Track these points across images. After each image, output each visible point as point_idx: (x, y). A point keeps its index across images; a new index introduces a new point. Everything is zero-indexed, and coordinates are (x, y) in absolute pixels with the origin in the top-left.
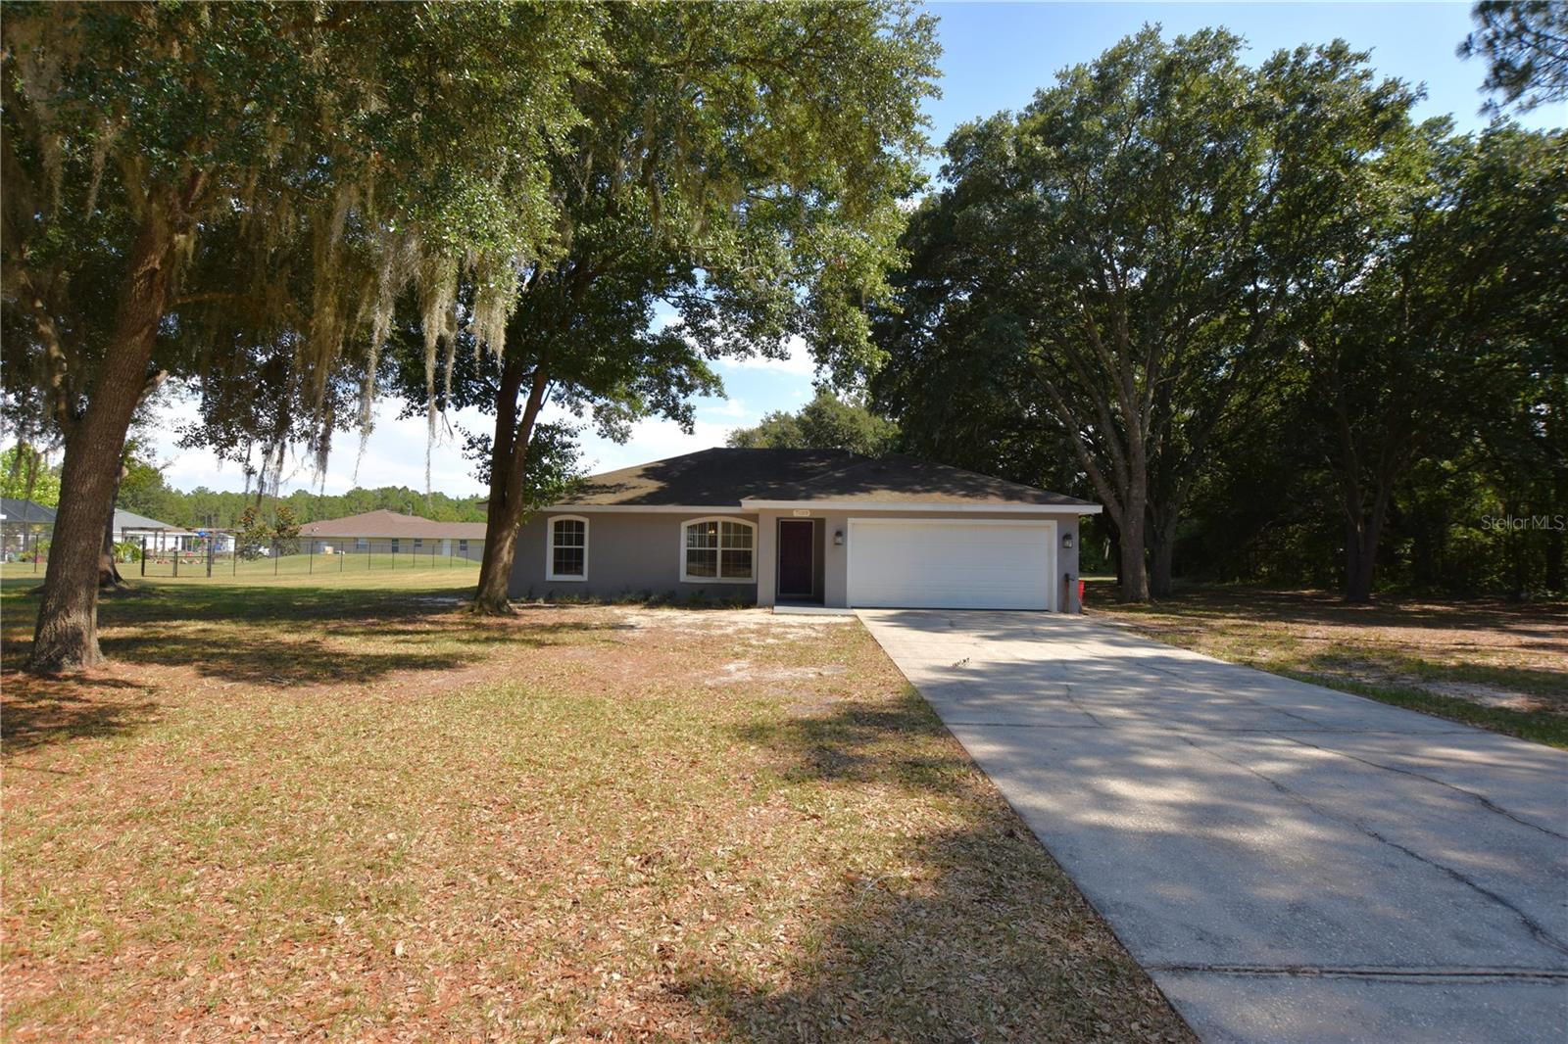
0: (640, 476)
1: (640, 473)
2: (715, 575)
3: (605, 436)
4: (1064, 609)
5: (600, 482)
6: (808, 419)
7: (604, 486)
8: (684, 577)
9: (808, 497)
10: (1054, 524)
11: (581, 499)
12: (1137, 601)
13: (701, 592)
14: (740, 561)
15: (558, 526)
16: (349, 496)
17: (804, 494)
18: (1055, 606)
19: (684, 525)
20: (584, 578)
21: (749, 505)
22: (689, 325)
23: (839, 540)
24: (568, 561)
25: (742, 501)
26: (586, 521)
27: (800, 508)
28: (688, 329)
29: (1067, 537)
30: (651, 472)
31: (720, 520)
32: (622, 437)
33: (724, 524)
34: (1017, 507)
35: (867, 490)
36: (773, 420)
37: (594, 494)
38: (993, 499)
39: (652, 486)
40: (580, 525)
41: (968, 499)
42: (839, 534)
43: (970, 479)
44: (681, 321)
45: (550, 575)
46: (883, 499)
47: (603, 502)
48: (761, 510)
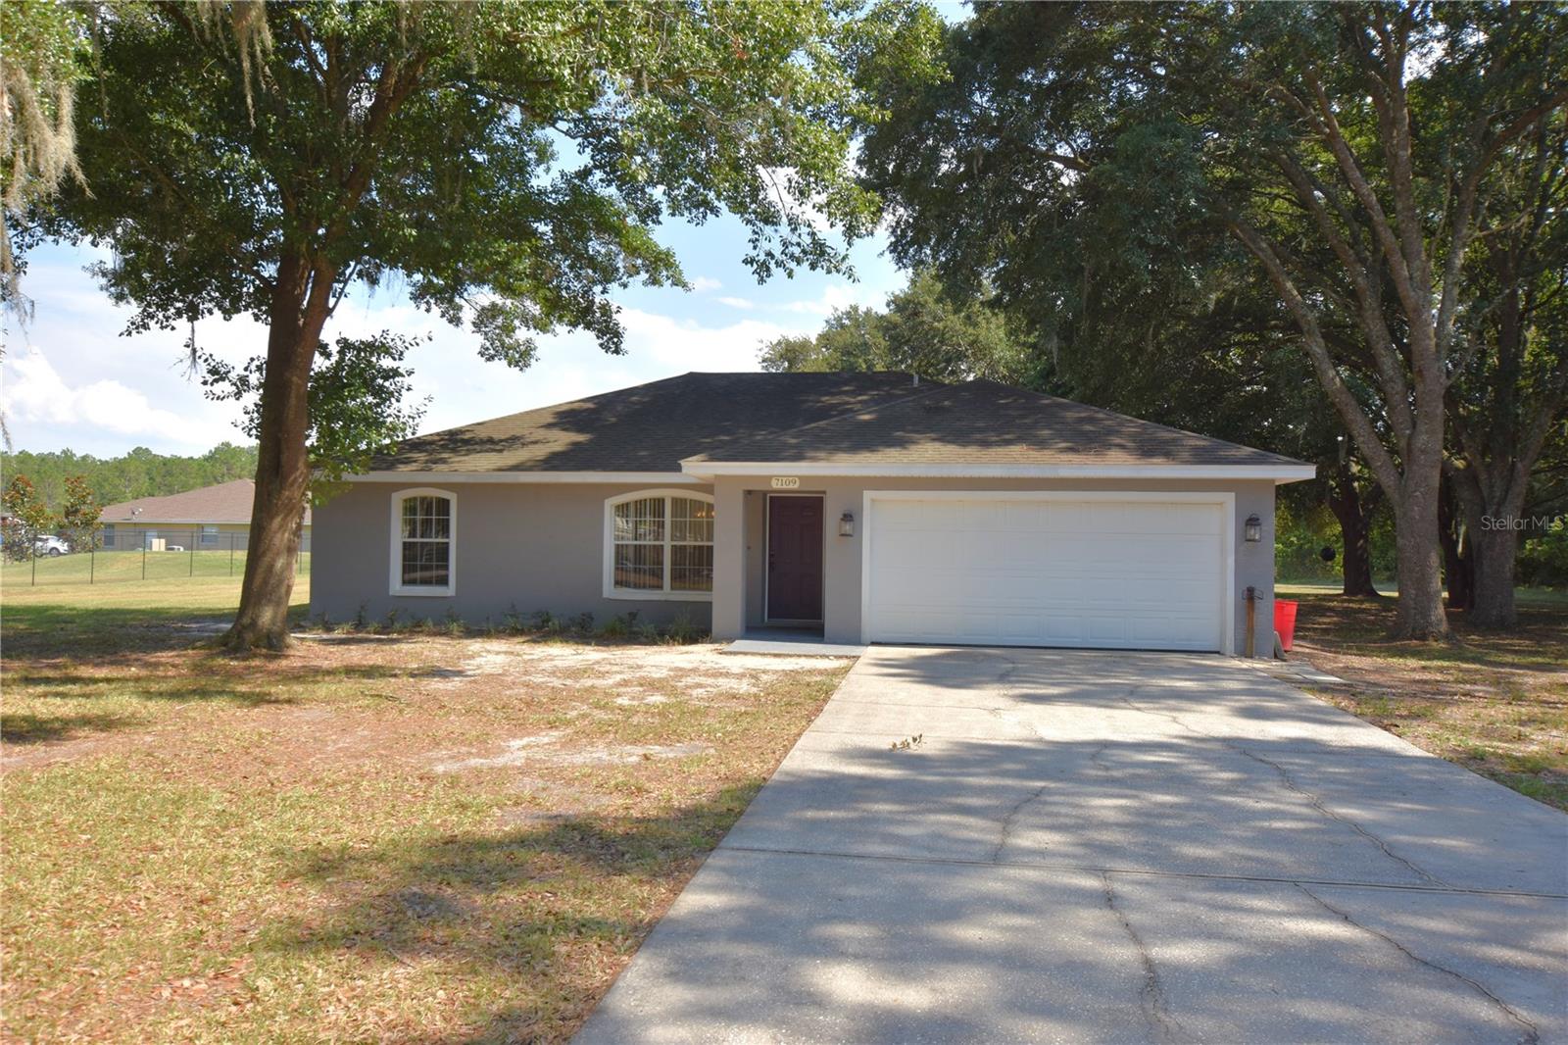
0: (549, 426)
1: (551, 420)
2: (660, 587)
3: (491, 358)
4: (1246, 653)
5: (483, 434)
6: (897, 318)
7: (491, 441)
8: (609, 590)
9: (798, 457)
10: (1229, 499)
11: (443, 461)
12: (1423, 638)
13: (633, 615)
14: (696, 565)
15: (410, 507)
16: (211, 458)
17: (793, 452)
18: (1230, 645)
19: (610, 503)
20: (450, 591)
21: (696, 468)
22: (601, 167)
23: (847, 528)
24: (425, 562)
25: (683, 463)
26: (453, 498)
27: (784, 475)
28: (598, 175)
29: (1252, 522)
30: (569, 417)
31: (667, 494)
32: (521, 357)
33: (675, 501)
34: (1159, 469)
35: (902, 443)
36: (847, 322)
37: (468, 452)
38: (1115, 455)
39: (562, 440)
40: (443, 505)
41: (1071, 456)
42: (848, 517)
43: (1091, 420)
44: (586, 159)
45: (396, 586)
46: (928, 457)
47: (479, 466)
48: (717, 477)
